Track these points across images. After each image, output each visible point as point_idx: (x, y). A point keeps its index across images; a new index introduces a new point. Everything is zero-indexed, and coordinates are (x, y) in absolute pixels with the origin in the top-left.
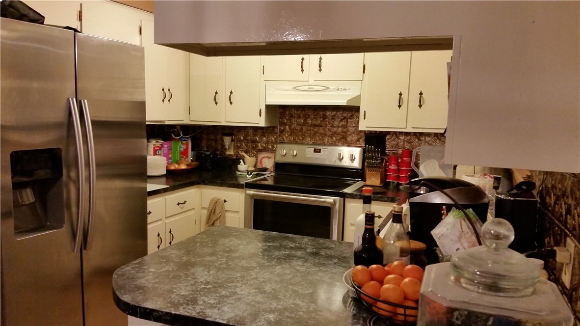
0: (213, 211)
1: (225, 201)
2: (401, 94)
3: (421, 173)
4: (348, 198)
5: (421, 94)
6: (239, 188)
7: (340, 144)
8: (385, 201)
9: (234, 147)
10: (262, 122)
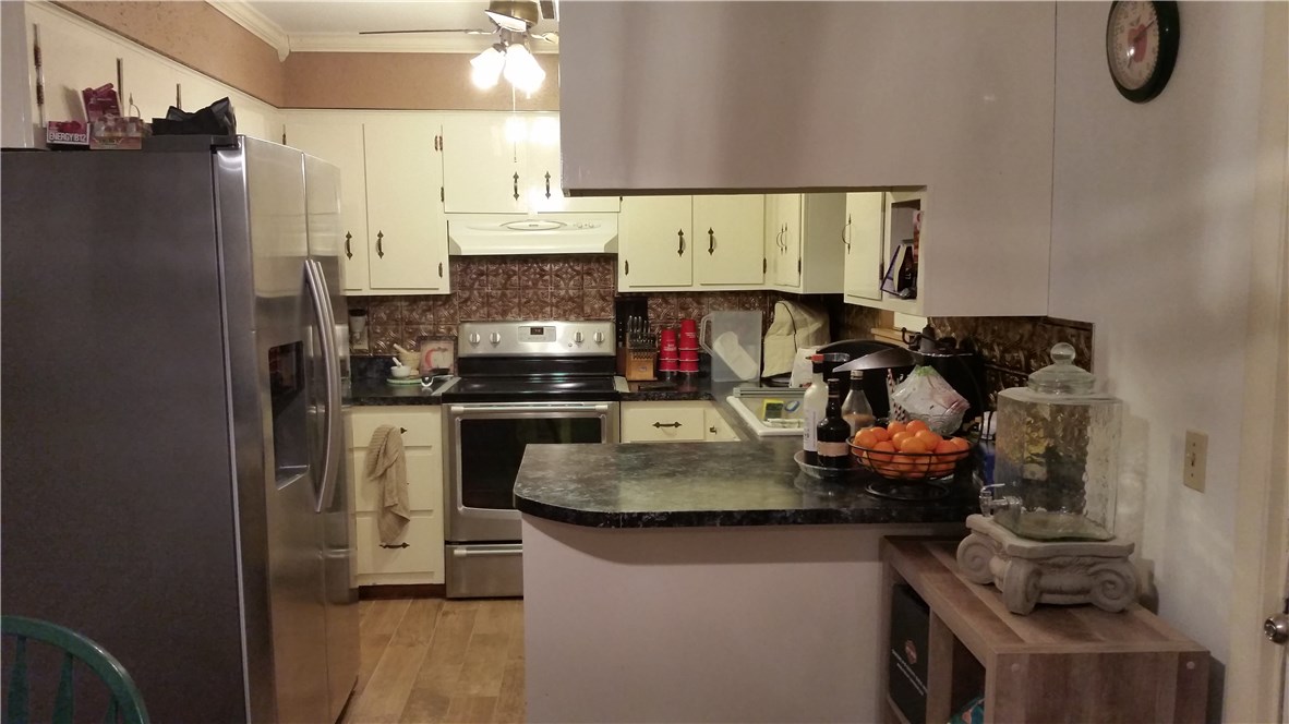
0: (382, 451)
1: (403, 431)
2: (681, 233)
3: (716, 354)
4: (625, 400)
5: (711, 232)
6: (430, 404)
7: (572, 317)
8: (685, 399)
9: (369, 336)
10: (443, 287)
